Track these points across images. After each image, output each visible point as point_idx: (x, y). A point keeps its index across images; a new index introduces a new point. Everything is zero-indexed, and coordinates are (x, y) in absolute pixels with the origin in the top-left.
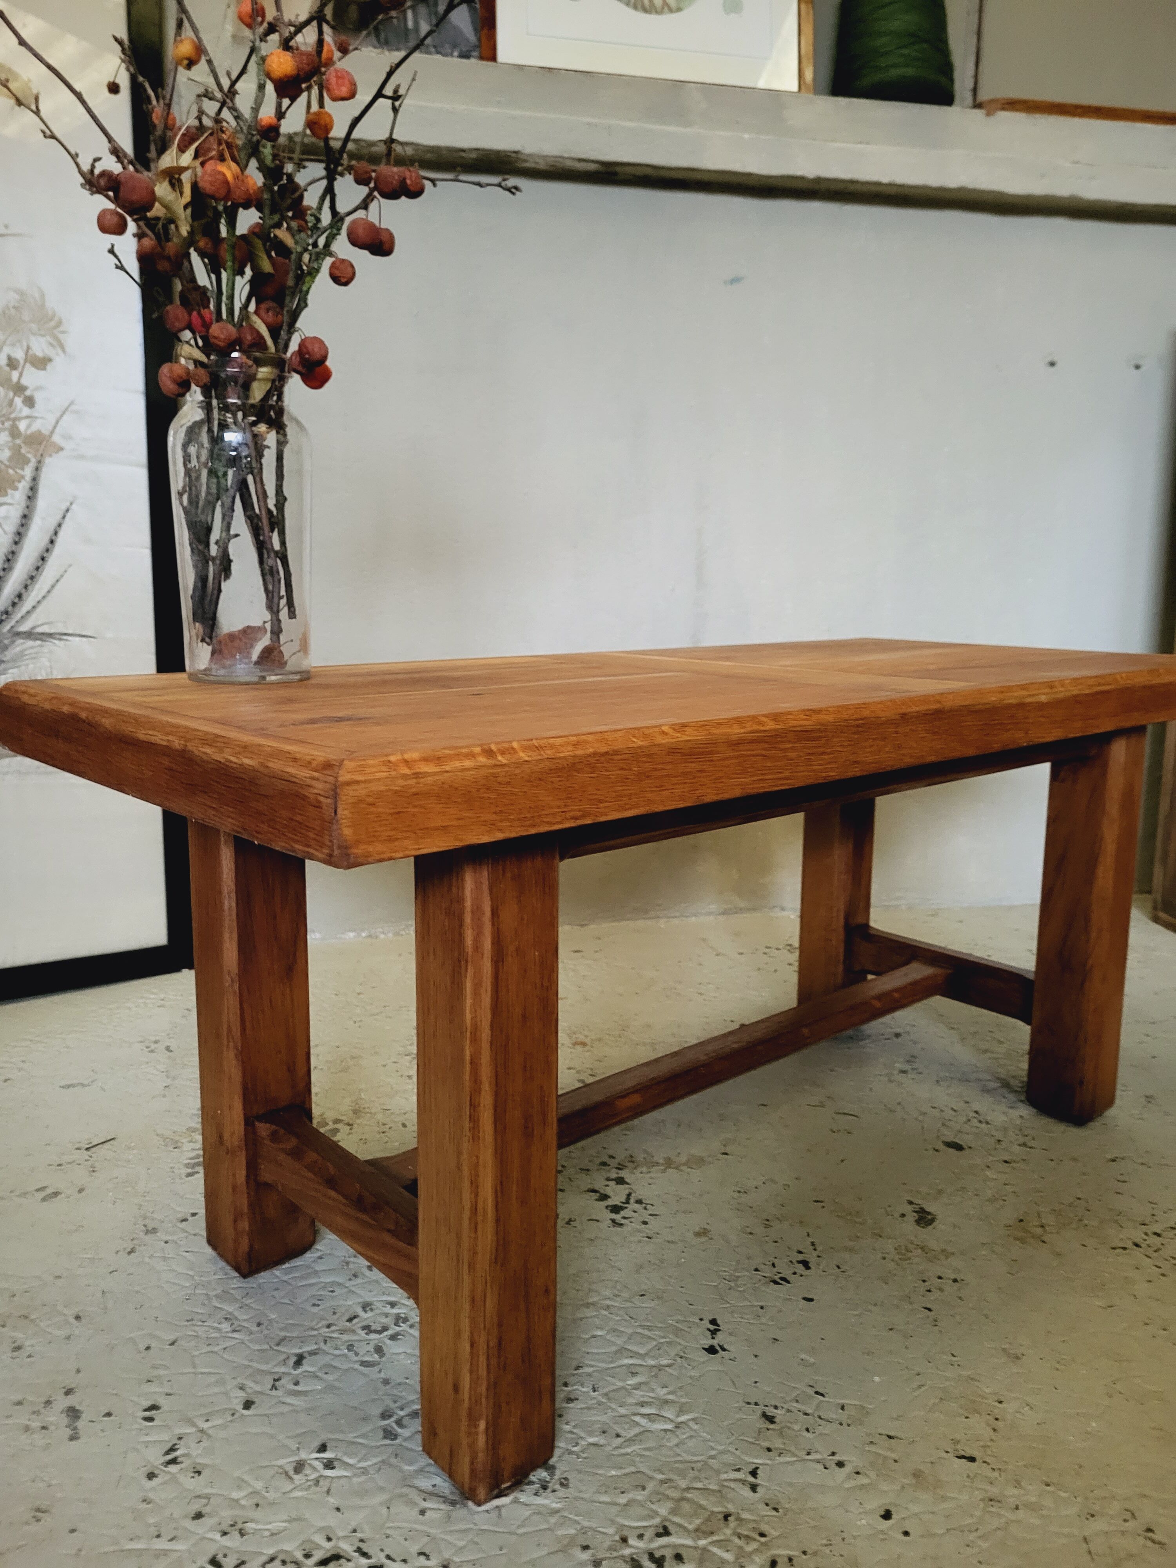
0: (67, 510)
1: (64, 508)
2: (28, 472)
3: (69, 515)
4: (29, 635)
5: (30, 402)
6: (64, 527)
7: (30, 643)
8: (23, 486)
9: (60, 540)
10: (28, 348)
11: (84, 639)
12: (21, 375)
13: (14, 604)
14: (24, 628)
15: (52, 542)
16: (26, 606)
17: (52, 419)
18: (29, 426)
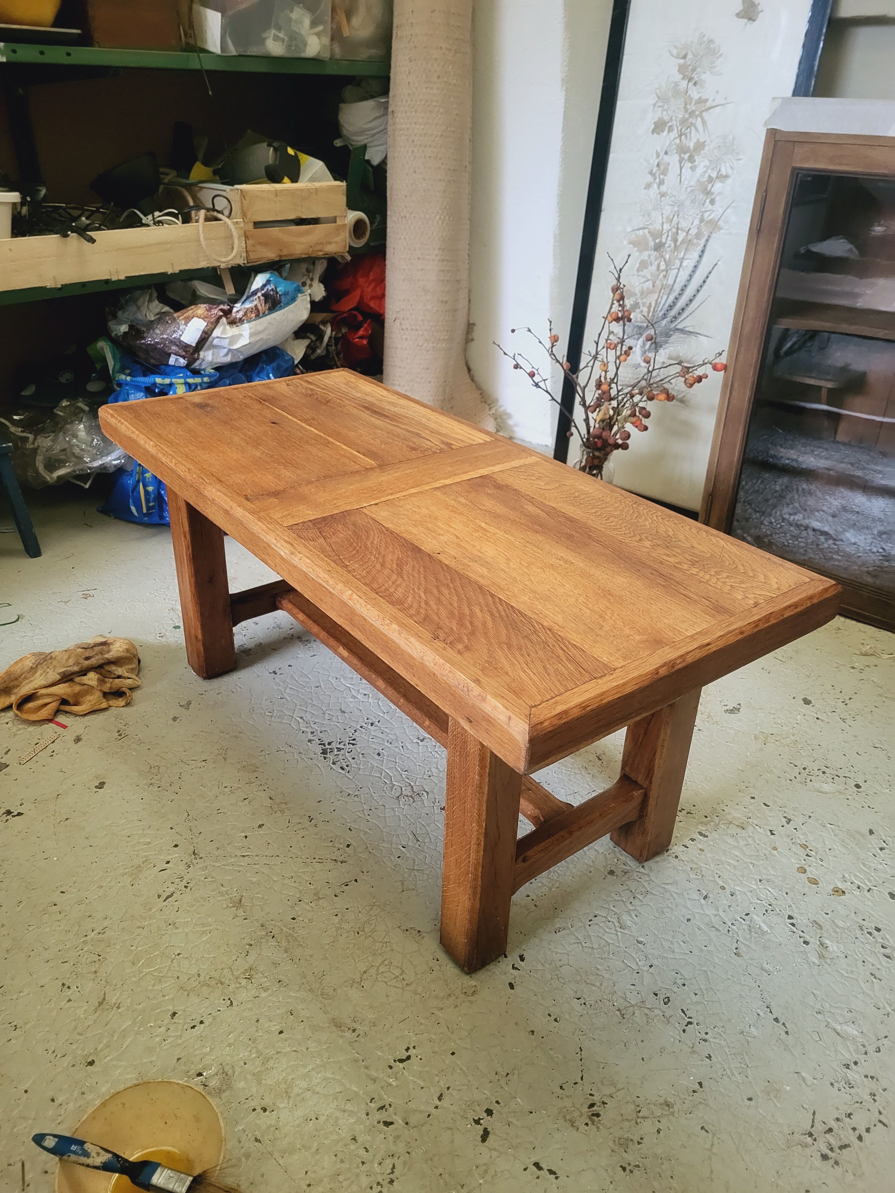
0: (716, 265)
1: (714, 263)
2: (702, 242)
3: (716, 267)
4: (682, 331)
5: (712, 202)
6: (712, 274)
7: (682, 335)
8: (700, 248)
9: (708, 281)
10: (720, 170)
11: (706, 338)
12: (712, 186)
13: (679, 314)
14: (679, 327)
15: (704, 282)
16: (684, 315)
17: (721, 211)
18: (709, 215)
